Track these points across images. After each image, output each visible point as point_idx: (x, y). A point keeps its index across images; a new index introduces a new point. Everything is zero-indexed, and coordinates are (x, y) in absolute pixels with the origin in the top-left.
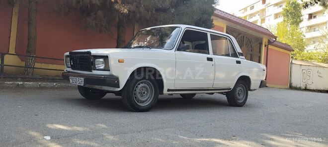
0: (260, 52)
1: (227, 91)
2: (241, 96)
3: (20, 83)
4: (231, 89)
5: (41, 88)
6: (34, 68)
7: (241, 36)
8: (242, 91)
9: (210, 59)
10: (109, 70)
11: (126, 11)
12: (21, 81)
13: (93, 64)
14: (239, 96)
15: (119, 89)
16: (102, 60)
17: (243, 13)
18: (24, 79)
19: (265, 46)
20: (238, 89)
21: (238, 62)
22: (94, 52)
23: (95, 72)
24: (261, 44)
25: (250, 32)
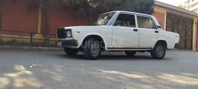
0: (192, 28)
1: (149, 49)
2: (161, 53)
3: (40, 48)
4: (152, 48)
5: (51, 50)
6: (49, 40)
7: (177, 18)
8: (161, 50)
9: (136, 30)
10: (72, 37)
11: (95, 6)
12: (41, 47)
13: (66, 34)
14: (159, 52)
15: (78, 47)
16: (69, 32)
17: (187, 4)
18: (42, 46)
19: (196, 24)
20: (158, 49)
21: (157, 32)
22: (66, 28)
23: (67, 39)
24: (192, 22)
25: (184, 15)
